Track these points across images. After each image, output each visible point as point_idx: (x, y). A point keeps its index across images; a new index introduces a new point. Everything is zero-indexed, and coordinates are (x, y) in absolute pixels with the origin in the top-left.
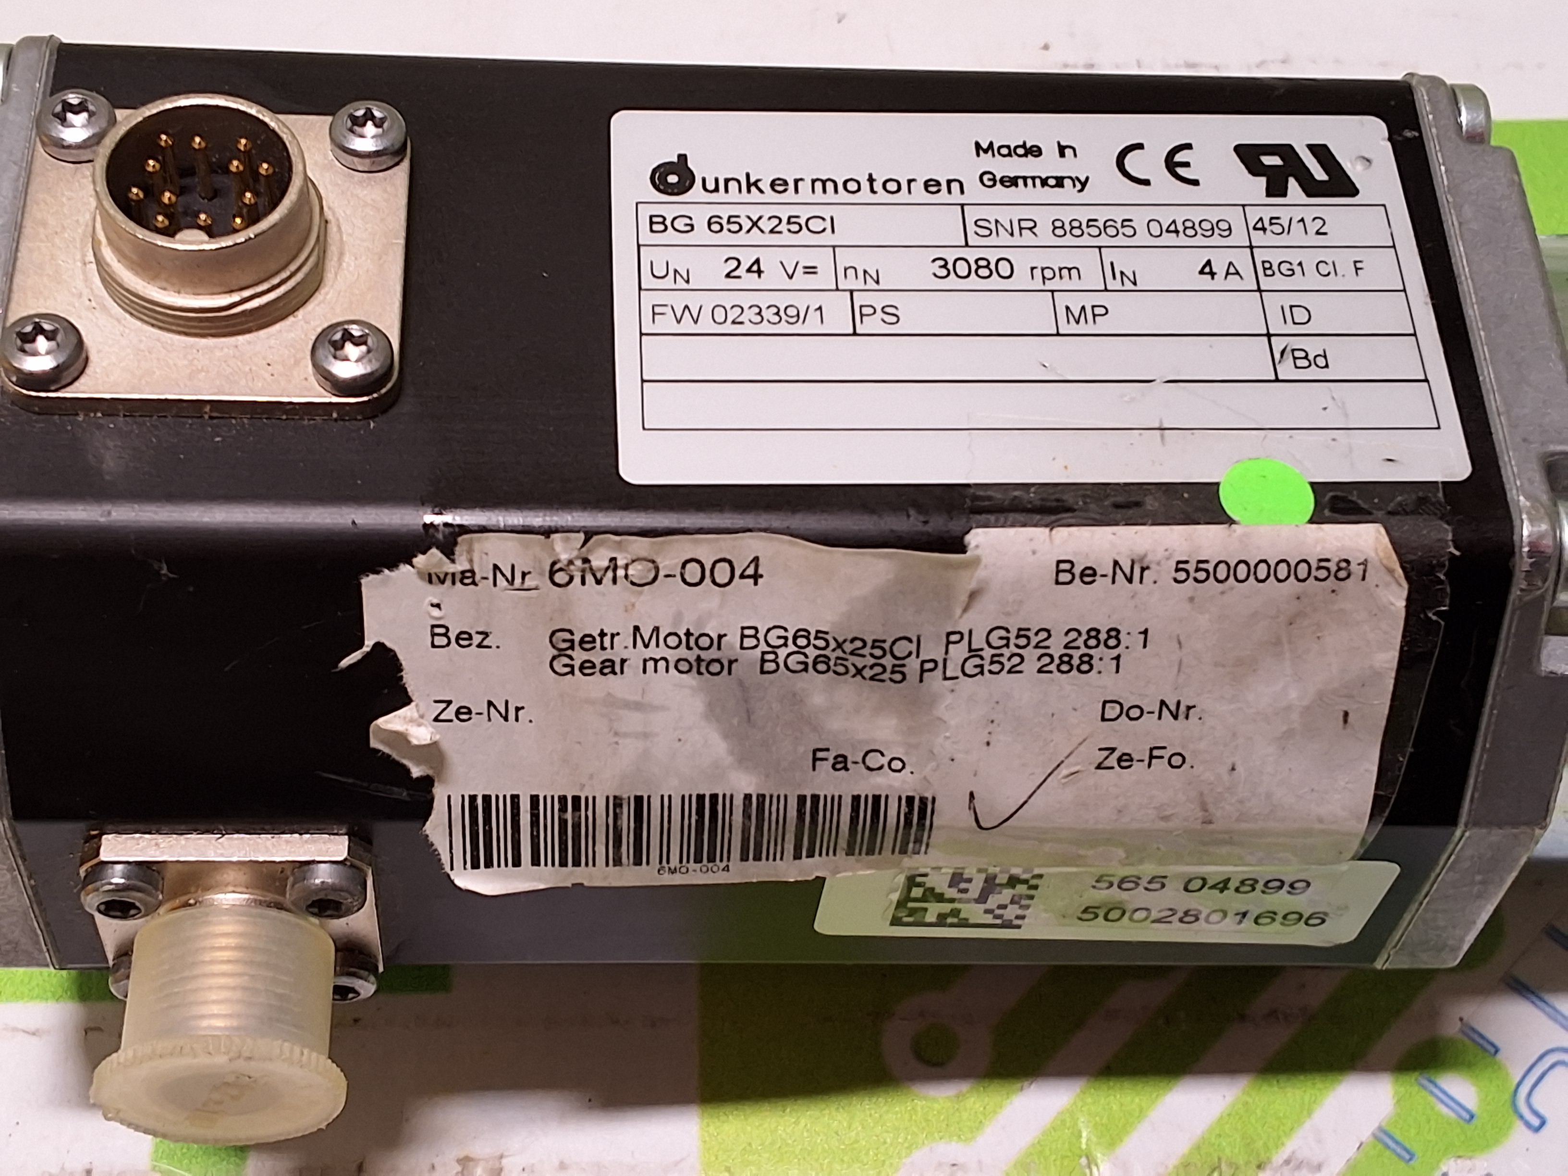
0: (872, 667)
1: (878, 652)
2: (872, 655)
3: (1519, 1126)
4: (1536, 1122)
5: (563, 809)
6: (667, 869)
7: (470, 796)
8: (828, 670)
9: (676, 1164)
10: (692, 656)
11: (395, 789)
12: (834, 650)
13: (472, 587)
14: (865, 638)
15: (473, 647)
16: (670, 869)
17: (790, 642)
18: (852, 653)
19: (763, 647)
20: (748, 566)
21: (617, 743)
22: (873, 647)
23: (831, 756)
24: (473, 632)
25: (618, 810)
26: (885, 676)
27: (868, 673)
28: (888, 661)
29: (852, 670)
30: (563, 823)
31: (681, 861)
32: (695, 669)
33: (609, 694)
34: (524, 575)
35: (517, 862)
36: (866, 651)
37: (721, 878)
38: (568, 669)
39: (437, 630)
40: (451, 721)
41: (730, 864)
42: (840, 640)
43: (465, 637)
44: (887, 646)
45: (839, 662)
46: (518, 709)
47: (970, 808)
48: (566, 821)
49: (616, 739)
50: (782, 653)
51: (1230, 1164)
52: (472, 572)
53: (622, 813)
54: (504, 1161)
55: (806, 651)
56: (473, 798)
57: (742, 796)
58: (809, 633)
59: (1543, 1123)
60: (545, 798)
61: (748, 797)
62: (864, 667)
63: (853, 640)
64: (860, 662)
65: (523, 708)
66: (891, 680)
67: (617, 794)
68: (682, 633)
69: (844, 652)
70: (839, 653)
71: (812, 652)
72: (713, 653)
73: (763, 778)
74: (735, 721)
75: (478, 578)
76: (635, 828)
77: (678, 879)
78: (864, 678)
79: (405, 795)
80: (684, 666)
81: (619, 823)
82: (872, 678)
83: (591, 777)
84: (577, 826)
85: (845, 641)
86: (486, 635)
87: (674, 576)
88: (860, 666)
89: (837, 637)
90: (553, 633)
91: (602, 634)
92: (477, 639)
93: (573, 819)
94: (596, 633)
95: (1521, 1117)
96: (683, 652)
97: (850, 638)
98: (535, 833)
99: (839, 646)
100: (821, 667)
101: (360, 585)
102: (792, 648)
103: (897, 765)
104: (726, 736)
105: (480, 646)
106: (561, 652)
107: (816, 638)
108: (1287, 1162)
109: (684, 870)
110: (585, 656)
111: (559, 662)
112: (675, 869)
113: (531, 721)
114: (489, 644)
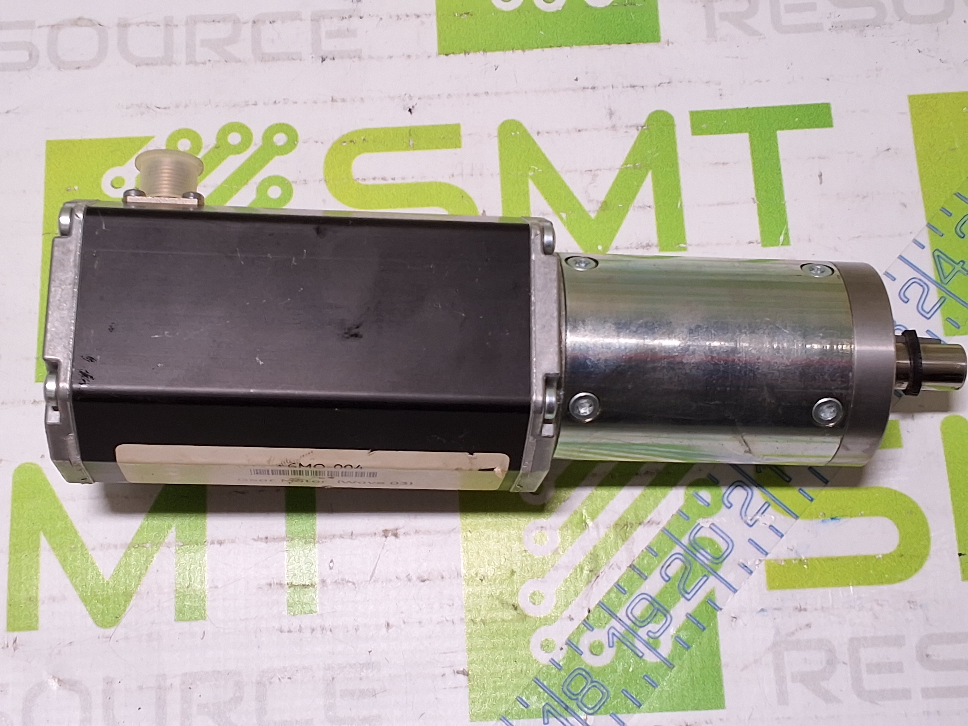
3: (723, 506)
4: (729, 505)
9: (453, 530)
51: (630, 524)
54: (398, 531)
59: (731, 506)
95: (724, 504)
108: (649, 522)
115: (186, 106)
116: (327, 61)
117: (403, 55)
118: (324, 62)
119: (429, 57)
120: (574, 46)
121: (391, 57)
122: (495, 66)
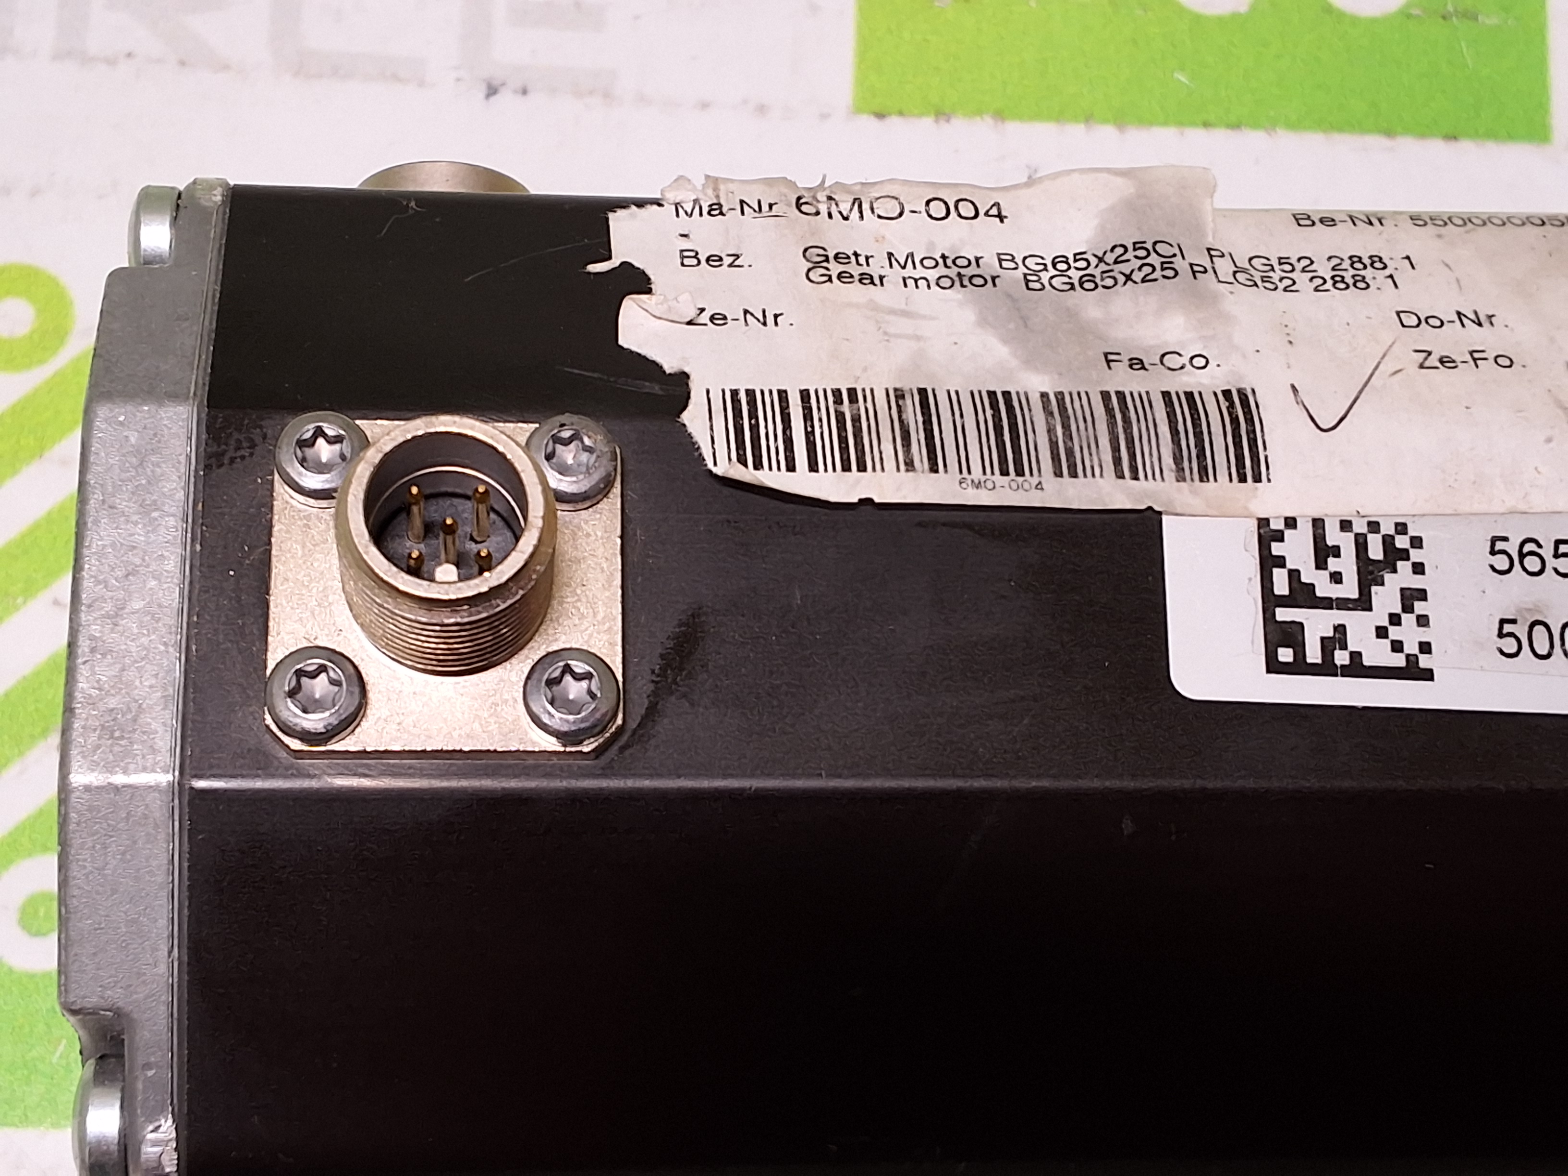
0: (1140, 269)
1: (1142, 253)
2: (1136, 257)
5: (838, 401)
6: (969, 482)
7: (731, 391)
8: (1096, 287)
10: (953, 272)
11: (647, 384)
12: (1097, 266)
13: (720, 217)
14: (1124, 243)
15: (725, 267)
16: (973, 481)
17: (1050, 267)
18: (1116, 262)
19: (1022, 269)
20: (991, 208)
21: (888, 341)
22: (1135, 249)
23: (1125, 358)
24: (723, 256)
25: (901, 402)
26: (1158, 274)
27: (1138, 276)
28: (1154, 259)
29: (1122, 279)
30: (840, 418)
31: (984, 473)
32: (957, 284)
33: (871, 300)
34: (771, 206)
35: (791, 468)
36: (1130, 255)
37: (1035, 499)
38: (826, 278)
39: (686, 254)
40: (705, 325)
41: (1043, 480)
42: (1100, 255)
43: (714, 260)
44: (1149, 246)
45: (1105, 275)
46: (776, 316)
47: (1297, 403)
48: (843, 414)
49: (886, 338)
50: (1045, 277)
52: (720, 206)
53: (905, 405)
55: (1068, 273)
56: (735, 393)
57: (1038, 395)
58: (1067, 258)
60: (816, 392)
61: (1044, 396)
62: (1132, 271)
63: (1113, 249)
64: (1126, 268)
65: (781, 314)
66: (1164, 277)
67: (898, 386)
68: (937, 256)
69: (1108, 264)
70: (1103, 267)
71: (1075, 275)
72: (972, 270)
73: (1056, 377)
74: (1012, 326)
75: (724, 210)
76: (924, 422)
77: (984, 498)
78: (1135, 282)
79: (657, 389)
80: (945, 282)
81: (904, 417)
82: (1144, 281)
83: (865, 369)
84: (856, 420)
85: (1105, 253)
86: (737, 257)
87: (920, 212)
88: (1128, 272)
89: (1096, 253)
90: (806, 250)
91: (856, 255)
92: (728, 260)
93: (851, 411)
94: (850, 253)
96: (941, 270)
97: (1109, 248)
98: (809, 429)
99: (1101, 260)
100: (1087, 285)
101: (607, 219)
102: (1054, 273)
103: (1200, 362)
104: (1005, 341)
105: (730, 265)
106: (817, 265)
107: (1076, 261)
109: (990, 485)
110: (842, 268)
111: (815, 273)
112: (980, 483)
113: (791, 324)
114: (741, 264)
115: (35, 192)
116: (505, 98)
117: (745, 102)
118: (493, 99)
119: (824, 116)
120: (1243, 128)
121: (705, 106)
122: (1028, 167)
